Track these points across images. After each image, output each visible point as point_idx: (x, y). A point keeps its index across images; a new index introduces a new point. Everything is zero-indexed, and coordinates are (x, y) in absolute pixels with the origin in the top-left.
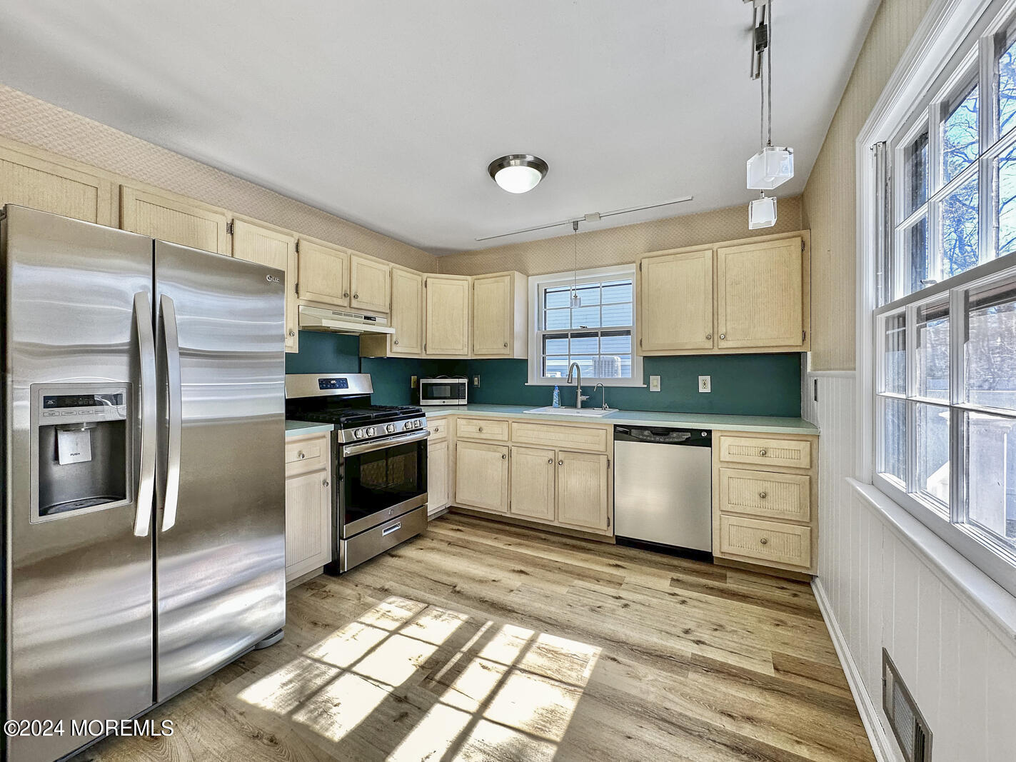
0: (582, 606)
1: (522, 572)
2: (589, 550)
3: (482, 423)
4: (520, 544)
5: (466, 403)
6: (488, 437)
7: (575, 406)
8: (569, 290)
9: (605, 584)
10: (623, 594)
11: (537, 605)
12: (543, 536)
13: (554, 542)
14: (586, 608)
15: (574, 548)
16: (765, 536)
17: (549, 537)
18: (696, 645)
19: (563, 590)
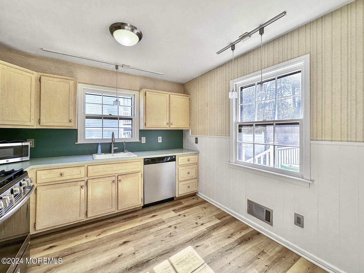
0: (166, 237)
1: (125, 243)
2: (136, 216)
3: (62, 171)
4: (104, 231)
5: (29, 159)
6: (69, 178)
7: (110, 152)
8: (101, 96)
9: (160, 225)
10: (169, 224)
11: (152, 250)
12: (110, 221)
13: (118, 221)
14: (168, 237)
15: (130, 218)
16: (189, 185)
17: (113, 220)
18: (203, 226)
19: (151, 237)
